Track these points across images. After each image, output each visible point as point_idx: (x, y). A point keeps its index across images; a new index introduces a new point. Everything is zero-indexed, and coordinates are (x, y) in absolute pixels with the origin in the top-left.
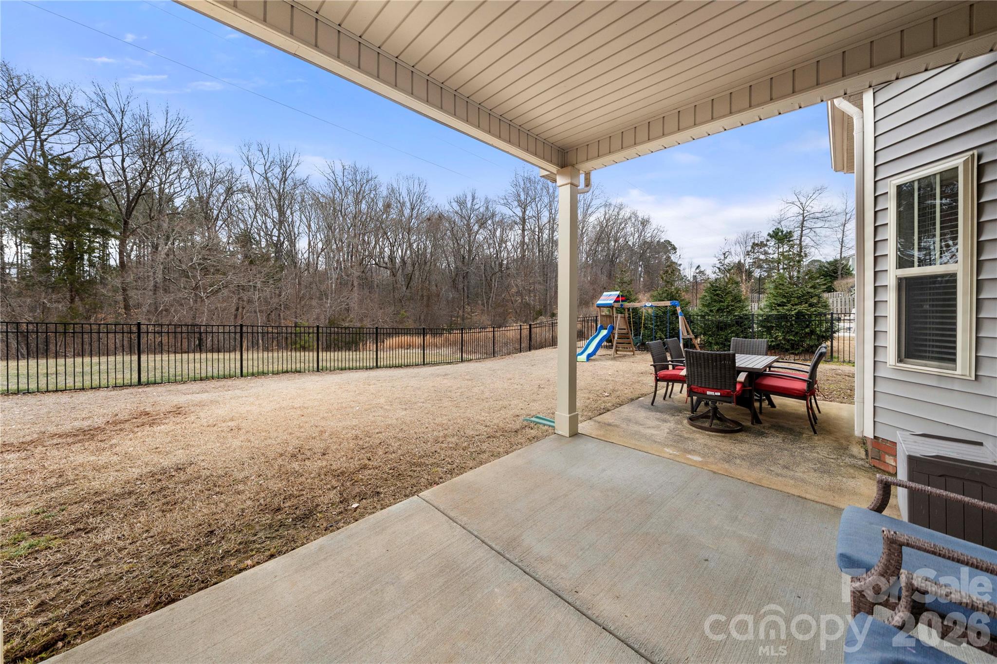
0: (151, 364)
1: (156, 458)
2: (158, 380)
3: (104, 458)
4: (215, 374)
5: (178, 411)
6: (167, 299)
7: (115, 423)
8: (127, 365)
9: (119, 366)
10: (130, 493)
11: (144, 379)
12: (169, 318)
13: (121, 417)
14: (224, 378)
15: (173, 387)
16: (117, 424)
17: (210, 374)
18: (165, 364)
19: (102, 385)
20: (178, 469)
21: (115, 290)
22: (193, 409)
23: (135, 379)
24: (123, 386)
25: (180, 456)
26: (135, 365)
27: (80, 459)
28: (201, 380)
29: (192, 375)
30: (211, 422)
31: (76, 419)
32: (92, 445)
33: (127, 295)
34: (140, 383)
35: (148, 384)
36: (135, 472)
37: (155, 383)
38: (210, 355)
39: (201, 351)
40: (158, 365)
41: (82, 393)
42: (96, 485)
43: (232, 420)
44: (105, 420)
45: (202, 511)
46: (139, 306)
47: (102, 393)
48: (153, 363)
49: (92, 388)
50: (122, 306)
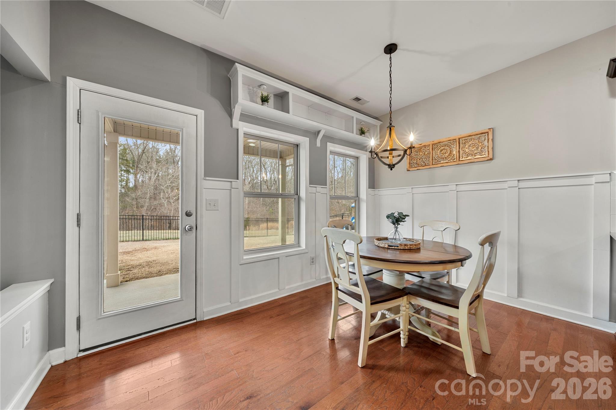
0: (147, 234)
1: (147, 259)
2: (150, 239)
3: (133, 258)
4: (172, 237)
5: (156, 248)
6: (156, 203)
7: (135, 250)
8: (139, 234)
9: (136, 234)
10: (140, 265)
11: (145, 238)
12: (156, 212)
13: (137, 249)
14: (175, 239)
15: (155, 241)
16: (136, 250)
17: (170, 237)
18: (152, 234)
19: (130, 240)
20: (154, 261)
21: (133, 199)
22: (160, 247)
23: (141, 238)
24: (137, 241)
25: (155, 258)
26: (141, 234)
27: (127, 258)
28: (166, 240)
29: (162, 237)
30: (166, 251)
31: (123, 249)
32: (129, 255)
33: (138, 201)
34: (143, 240)
35: (146, 240)
36: (141, 261)
37: (149, 240)
38: (174, 231)
39: (170, 229)
40: (150, 234)
41: (123, 243)
42: (132, 263)
43: (173, 250)
44: (132, 250)
45: (159, 268)
46: (142, 207)
47: (130, 243)
48: (148, 233)
49: (126, 241)
50: (135, 206)
